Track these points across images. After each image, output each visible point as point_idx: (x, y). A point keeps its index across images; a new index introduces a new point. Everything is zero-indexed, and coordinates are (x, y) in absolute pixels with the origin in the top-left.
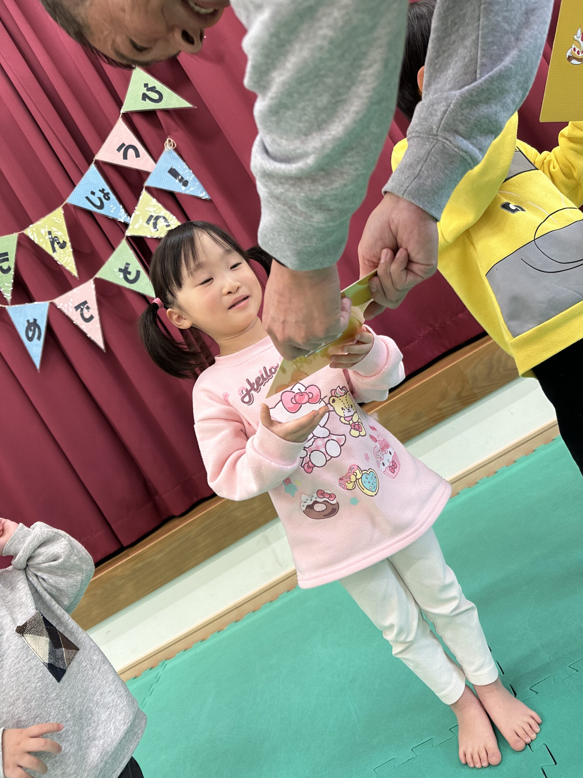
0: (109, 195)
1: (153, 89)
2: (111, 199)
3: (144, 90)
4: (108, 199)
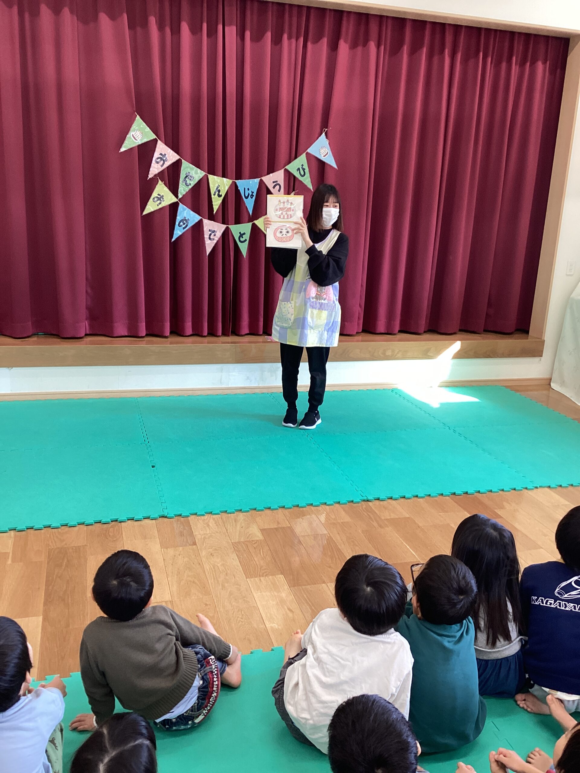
1: (304, 170)
3: (300, 167)
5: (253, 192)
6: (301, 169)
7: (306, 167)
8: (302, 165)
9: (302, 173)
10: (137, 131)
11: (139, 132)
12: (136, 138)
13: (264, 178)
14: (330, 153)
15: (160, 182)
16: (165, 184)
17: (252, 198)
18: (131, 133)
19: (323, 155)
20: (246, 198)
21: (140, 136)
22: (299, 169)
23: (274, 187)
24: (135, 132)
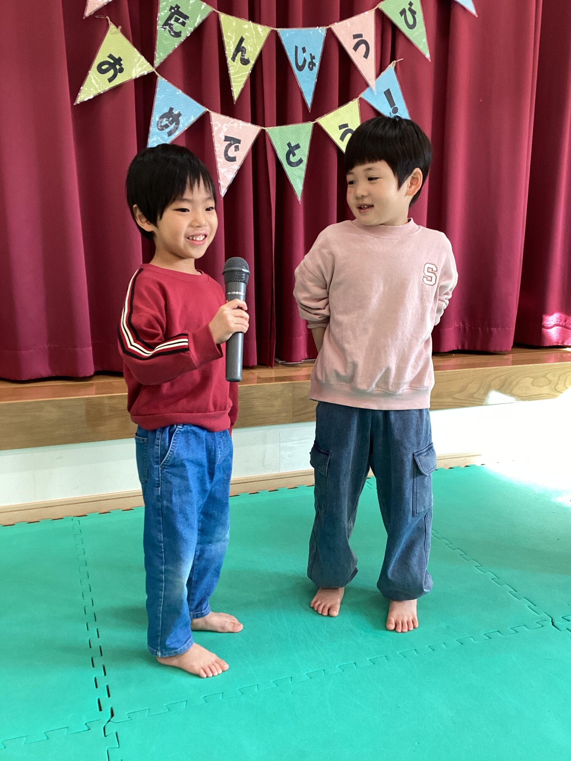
0: (314, 67)
1: (413, 13)
2: (313, 71)
3: (407, 7)
4: (311, 69)
5: (313, 58)
7: (418, 6)
9: (411, 21)
13: (334, 27)
15: (112, 27)
16: (124, 32)
20: (301, 69)
22: (404, 12)
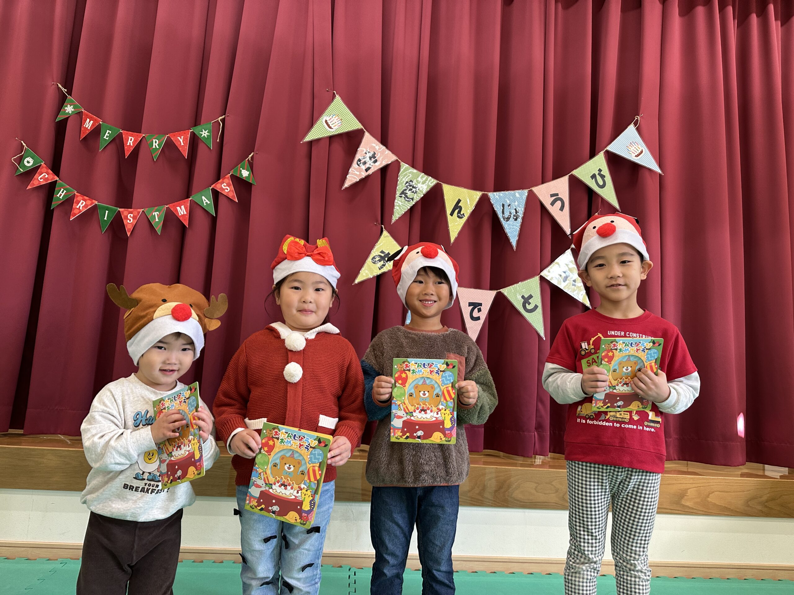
0: (518, 218)
1: (602, 177)
3: (597, 173)
5: (517, 211)
6: (598, 178)
7: (606, 172)
8: (600, 170)
9: (601, 183)
10: (334, 116)
11: (337, 118)
12: (331, 126)
13: (535, 189)
14: (646, 151)
17: (516, 220)
18: (324, 118)
19: (634, 155)
20: (508, 219)
21: (337, 123)
22: (594, 177)
23: (553, 204)
24: (331, 117)
